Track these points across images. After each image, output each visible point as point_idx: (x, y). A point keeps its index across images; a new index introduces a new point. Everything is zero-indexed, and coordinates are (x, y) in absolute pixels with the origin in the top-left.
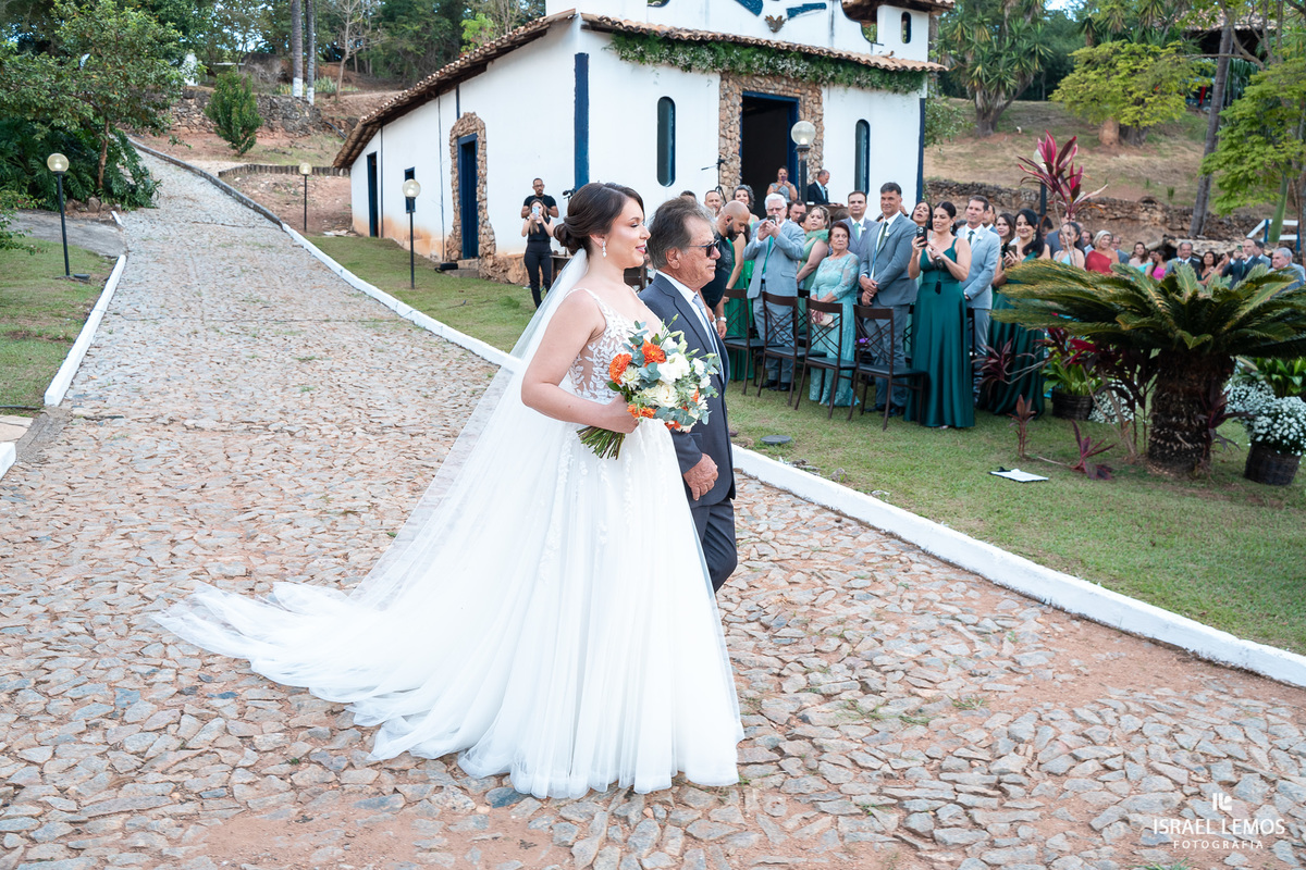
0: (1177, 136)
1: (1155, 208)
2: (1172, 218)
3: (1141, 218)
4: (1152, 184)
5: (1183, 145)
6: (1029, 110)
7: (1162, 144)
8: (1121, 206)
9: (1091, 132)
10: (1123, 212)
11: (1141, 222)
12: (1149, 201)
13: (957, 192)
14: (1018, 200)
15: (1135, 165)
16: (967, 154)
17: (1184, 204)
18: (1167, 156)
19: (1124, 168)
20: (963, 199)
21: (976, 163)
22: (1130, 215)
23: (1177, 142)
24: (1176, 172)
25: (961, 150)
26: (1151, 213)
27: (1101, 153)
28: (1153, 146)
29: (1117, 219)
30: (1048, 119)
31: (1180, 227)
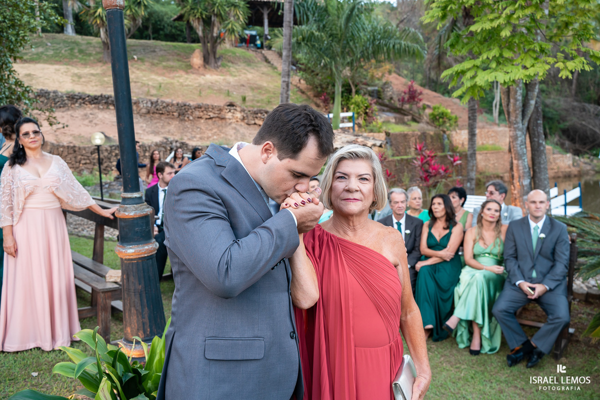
0: (239, 64)
1: (236, 110)
2: (247, 116)
3: (227, 117)
4: (230, 94)
5: (244, 69)
6: (141, 45)
7: (231, 68)
8: (213, 109)
9: (185, 60)
10: (214, 113)
11: (228, 120)
12: (231, 105)
13: (90, 102)
14: (138, 107)
15: (217, 81)
16: (97, 74)
17: (252, 107)
18: (235, 76)
19: (210, 84)
20: (95, 108)
21: (104, 81)
22: (220, 116)
23: (240, 67)
24: (243, 86)
25: (93, 71)
26: (233, 113)
27: (193, 73)
28: (225, 70)
29: (211, 118)
30: (154, 51)
31: (253, 122)
